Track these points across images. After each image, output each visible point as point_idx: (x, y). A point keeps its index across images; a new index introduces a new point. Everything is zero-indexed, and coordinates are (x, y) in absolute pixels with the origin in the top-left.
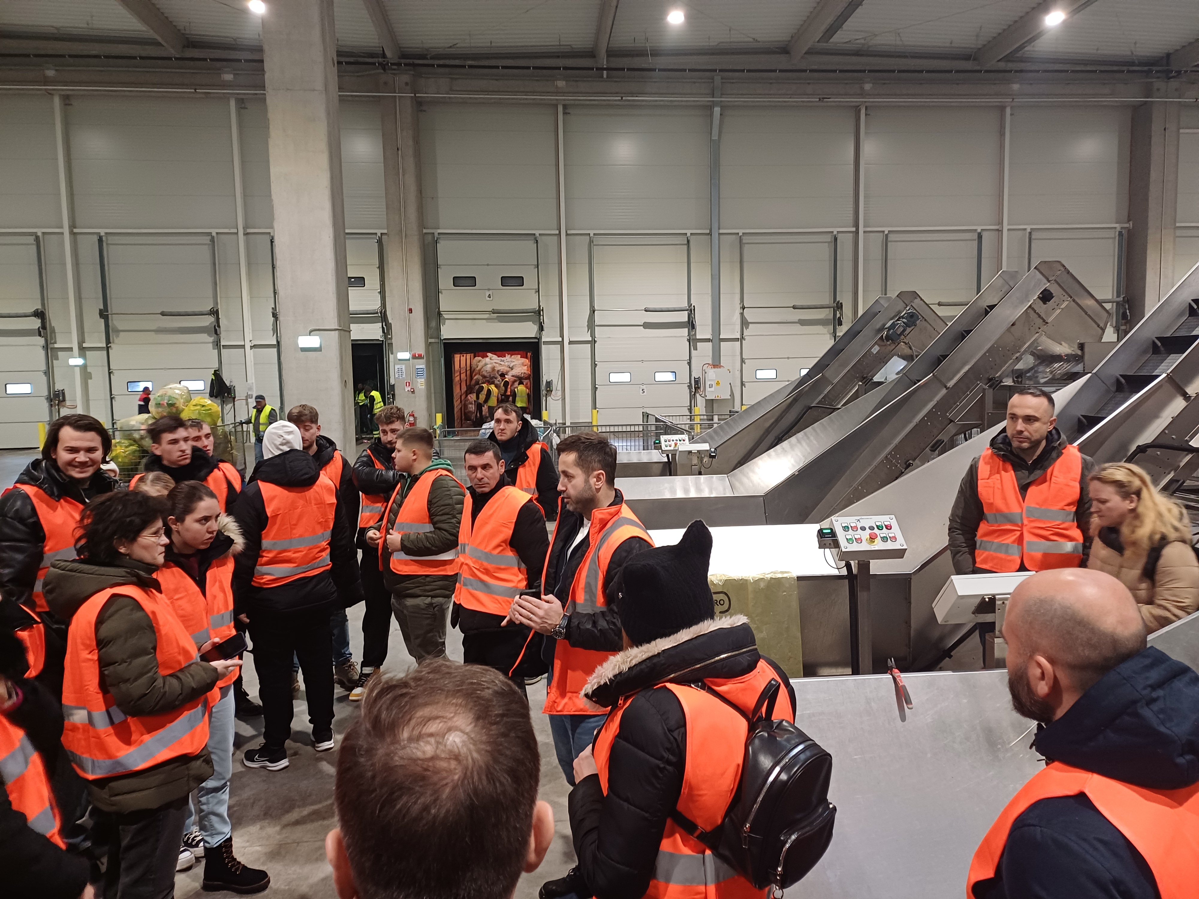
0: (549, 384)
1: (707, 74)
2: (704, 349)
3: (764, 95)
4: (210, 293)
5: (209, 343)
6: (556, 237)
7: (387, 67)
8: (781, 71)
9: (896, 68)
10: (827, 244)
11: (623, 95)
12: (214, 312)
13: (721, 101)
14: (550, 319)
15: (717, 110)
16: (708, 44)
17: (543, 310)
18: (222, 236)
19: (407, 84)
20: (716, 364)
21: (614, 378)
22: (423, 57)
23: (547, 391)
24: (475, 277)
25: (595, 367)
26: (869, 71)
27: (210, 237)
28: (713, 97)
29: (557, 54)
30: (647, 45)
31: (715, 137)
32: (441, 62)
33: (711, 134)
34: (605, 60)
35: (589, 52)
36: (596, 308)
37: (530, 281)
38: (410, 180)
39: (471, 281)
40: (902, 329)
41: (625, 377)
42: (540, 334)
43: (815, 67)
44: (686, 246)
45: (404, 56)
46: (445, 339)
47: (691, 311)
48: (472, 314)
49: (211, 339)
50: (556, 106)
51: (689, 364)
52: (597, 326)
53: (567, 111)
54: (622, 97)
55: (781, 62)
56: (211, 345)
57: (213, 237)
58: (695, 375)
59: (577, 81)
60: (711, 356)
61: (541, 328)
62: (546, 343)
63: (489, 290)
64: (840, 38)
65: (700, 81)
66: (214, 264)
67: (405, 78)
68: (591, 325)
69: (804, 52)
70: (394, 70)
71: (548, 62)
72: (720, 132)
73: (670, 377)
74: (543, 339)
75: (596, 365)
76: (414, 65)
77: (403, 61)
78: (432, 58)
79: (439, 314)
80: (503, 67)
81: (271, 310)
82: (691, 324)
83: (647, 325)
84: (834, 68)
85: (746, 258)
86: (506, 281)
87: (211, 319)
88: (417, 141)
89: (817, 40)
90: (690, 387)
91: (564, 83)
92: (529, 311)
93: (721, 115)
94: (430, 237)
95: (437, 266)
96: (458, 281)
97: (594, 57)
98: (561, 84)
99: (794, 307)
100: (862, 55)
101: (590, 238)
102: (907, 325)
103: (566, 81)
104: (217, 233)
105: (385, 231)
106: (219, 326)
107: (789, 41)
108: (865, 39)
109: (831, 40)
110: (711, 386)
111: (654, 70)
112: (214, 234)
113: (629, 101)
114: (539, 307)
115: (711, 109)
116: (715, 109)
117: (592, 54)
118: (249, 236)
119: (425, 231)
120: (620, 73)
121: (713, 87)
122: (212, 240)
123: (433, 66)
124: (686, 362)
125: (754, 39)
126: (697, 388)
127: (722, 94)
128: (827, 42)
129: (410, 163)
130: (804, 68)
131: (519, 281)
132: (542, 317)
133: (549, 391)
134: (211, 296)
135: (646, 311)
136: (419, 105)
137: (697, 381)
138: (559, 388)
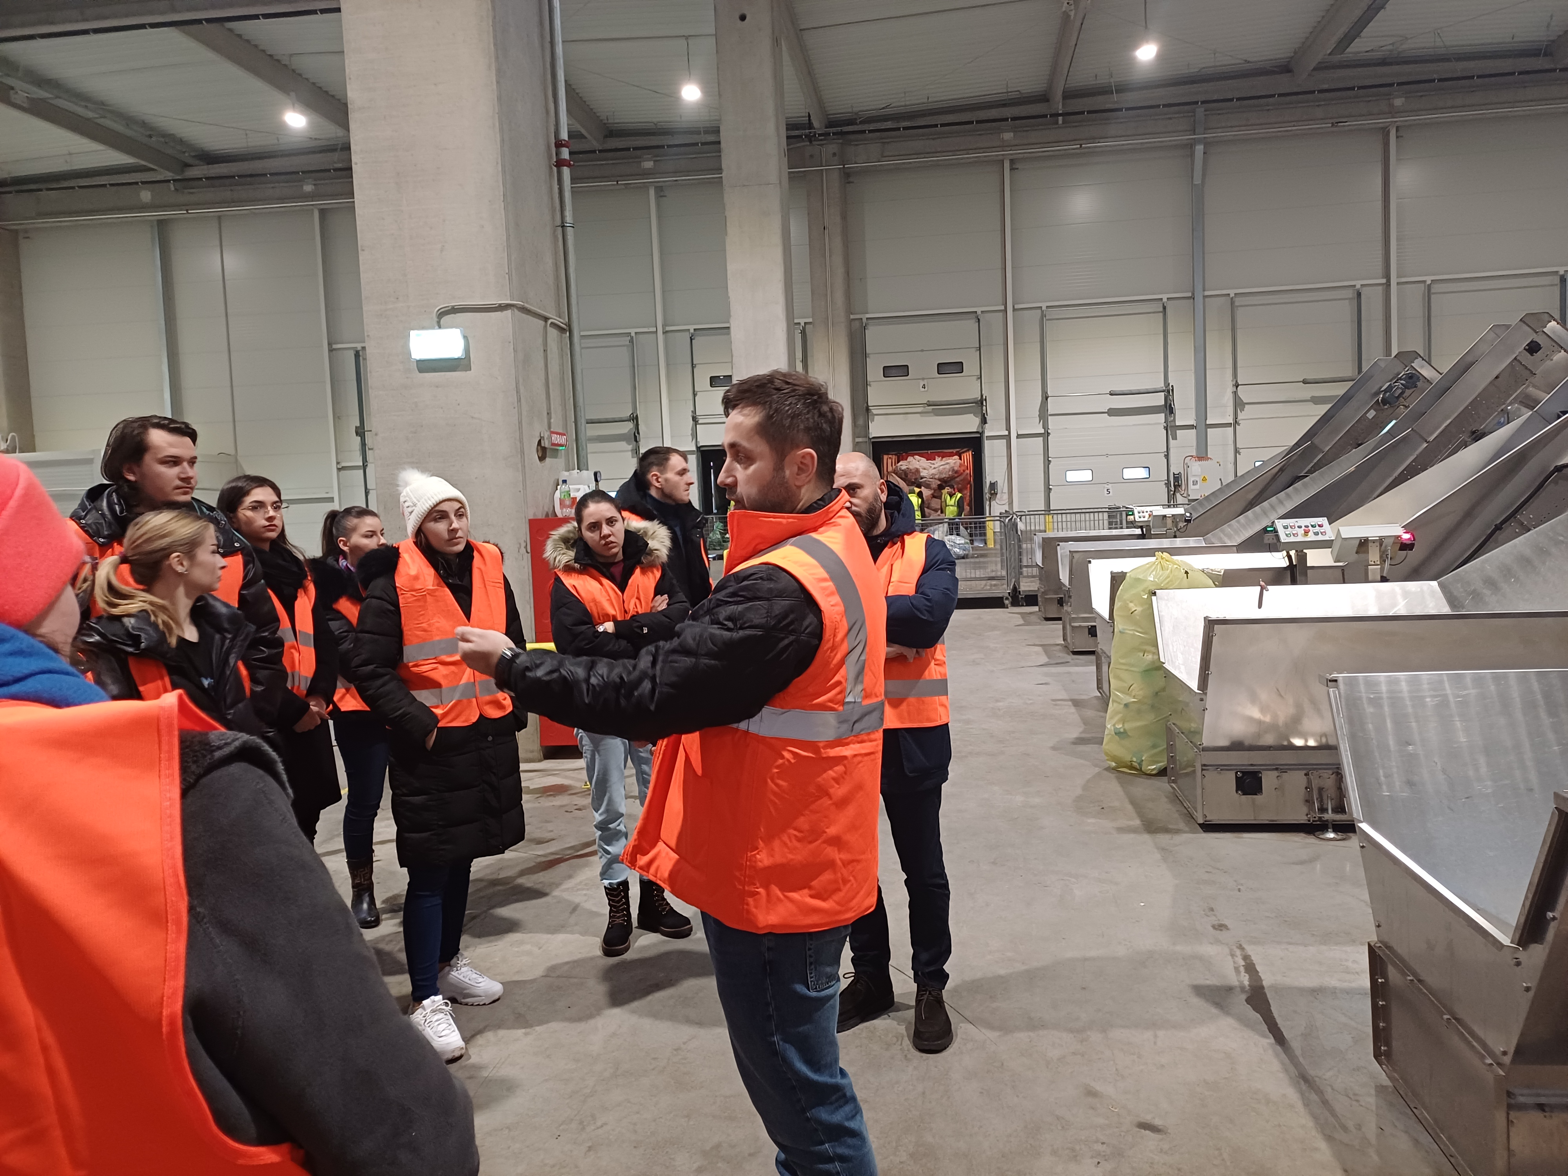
0: (993, 486)
1: (1186, 108)
2: (1186, 438)
3: (1261, 124)
4: (629, 399)
5: (627, 451)
6: (1001, 314)
7: (813, 139)
8: (1280, 95)
9: (1435, 76)
10: (1347, 301)
11: (1081, 142)
12: (634, 419)
13: (1205, 138)
14: (994, 409)
15: (1200, 148)
16: (1187, 71)
17: (986, 400)
18: (641, 336)
19: (834, 154)
20: (1202, 456)
21: (1072, 476)
22: (851, 122)
23: (991, 494)
24: (907, 366)
25: (1049, 464)
26: (1399, 84)
27: (629, 338)
28: (1195, 134)
29: (1003, 102)
30: (1112, 80)
31: (1197, 181)
32: (872, 127)
33: (1192, 178)
34: (1061, 104)
35: (1041, 95)
36: (1049, 394)
37: (970, 368)
38: (838, 260)
39: (903, 370)
40: (1400, 391)
41: (1086, 476)
42: (982, 428)
43: (1326, 86)
44: (1161, 314)
45: (831, 124)
46: (874, 438)
47: (1168, 392)
48: (904, 408)
49: (630, 447)
50: (1002, 162)
51: (1167, 456)
52: (1050, 415)
53: (1014, 166)
54: (1081, 145)
55: (1284, 83)
56: (630, 453)
57: (632, 338)
58: (1174, 469)
59: (1027, 131)
60: (1195, 447)
61: (984, 421)
62: (990, 438)
63: (923, 379)
64: (1360, 47)
65: (1177, 115)
66: (634, 366)
67: (832, 147)
68: (1044, 415)
69: (1312, 68)
70: (821, 140)
71: (994, 113)
72: (1204, 175)
73: (1142, 473)
74: (987, 434)
75: (1050, 462)
76: (842, 133)
77: (831, 130)
78: (861, 123)
79: (868, 409)
80: (942, 125)
81: (691, 414)
82: (1169, 409)
83: (1112, 412)
84: (1350, 85)
85: (1239, 325)
86: (943, 368)
87: (630, 425)
88: (844, 217)
89: (1329, 52)
90: (1168, 485)
91: (1012, 134)
92: (970, 401)
93: (1204, 153)
94: (857, 323)
95: (865, 355)
96: (888, 371)
97: (1048, 101)
98: (1008, 136)
99: (1305, 382)
100: (1391, 64)
101: (1042, 312)
102: (1406, 387)
103: (1014, 132)
104: (636, 333)
105: (810, 320)
106: (638, 433)
107: (1292, 57)
108: (1393, 44)
109: (1348, 50)
110: (1195, 483)
111: (1120, 110)
112: (633, 334)
113: (1089, 147)
114: (982, 396)
115: (1191, 147)
116: (1197, 147)
117: (1044, 98)
118: (669, 334)
119: (852, 317)
120: (1079, 117)
121: (1194, 121)
122: (631, 341)
123: (864, 132)
124: (1163, 455)
125: (1246, 61)
126: (1177, 486)
127: (1205, 129)
128: (1343, 53)
129: (838, 243)
130: (1312, 89)
131: (958, 367)
132: (984, 408)
133: (994, 493)
134: (630, 401)
135: (1111, 394)
136: (847, 176)
137: (1177, 478)
138: (1006, 490)
